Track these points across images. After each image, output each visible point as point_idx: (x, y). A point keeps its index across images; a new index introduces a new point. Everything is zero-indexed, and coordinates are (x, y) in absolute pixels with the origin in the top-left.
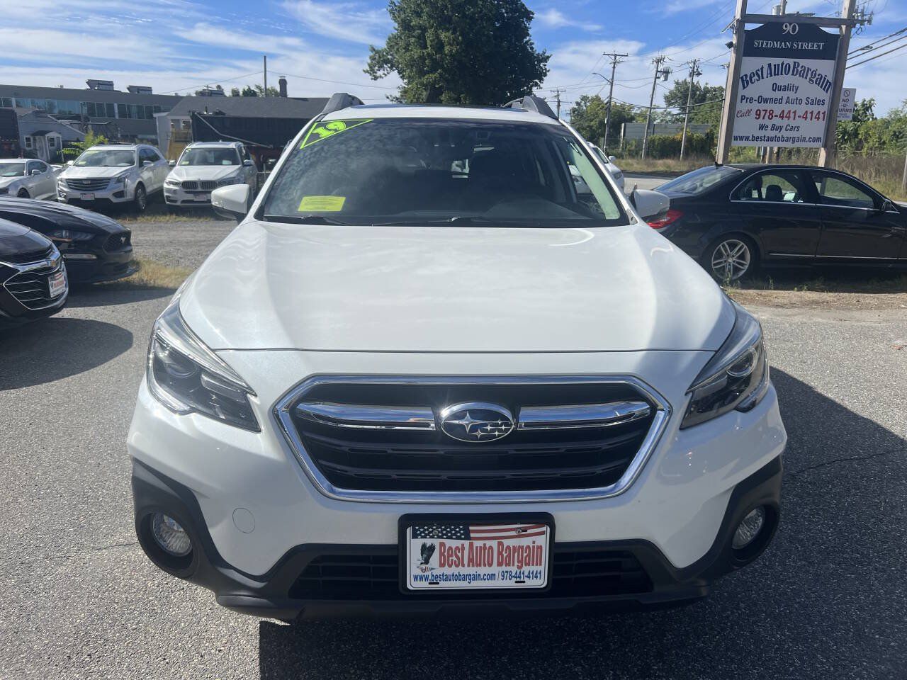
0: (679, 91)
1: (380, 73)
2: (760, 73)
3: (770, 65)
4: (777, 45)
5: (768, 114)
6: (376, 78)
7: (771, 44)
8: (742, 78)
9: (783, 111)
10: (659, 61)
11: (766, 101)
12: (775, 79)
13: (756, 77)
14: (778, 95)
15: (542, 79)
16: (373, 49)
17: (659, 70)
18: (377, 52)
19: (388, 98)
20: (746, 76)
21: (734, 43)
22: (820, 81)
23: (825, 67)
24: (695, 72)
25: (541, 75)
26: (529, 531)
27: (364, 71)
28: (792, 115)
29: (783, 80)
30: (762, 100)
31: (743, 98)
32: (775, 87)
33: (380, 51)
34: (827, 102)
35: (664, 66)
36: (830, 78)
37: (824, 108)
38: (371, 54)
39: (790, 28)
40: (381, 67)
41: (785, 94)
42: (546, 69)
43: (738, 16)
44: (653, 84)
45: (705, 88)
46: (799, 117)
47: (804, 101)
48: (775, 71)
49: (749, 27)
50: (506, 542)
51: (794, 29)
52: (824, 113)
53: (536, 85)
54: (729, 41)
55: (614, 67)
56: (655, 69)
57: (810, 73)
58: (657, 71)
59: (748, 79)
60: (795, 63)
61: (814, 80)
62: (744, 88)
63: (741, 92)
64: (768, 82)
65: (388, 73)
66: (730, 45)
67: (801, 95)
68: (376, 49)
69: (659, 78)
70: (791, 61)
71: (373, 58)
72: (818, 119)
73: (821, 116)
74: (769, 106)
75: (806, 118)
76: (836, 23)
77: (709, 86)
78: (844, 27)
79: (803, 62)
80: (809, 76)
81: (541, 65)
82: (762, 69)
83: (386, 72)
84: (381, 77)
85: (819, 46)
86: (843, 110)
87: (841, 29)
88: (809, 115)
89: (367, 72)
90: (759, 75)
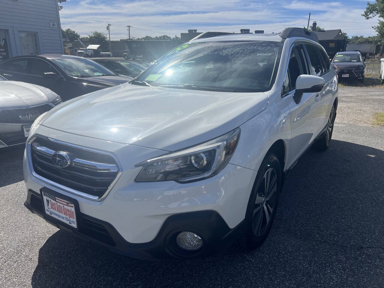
1: (371, 15)
6: (368, 18)
16: (369, 4)
18: (371, 5)
19: (373, 28)
27: (362, 15)
33: (373, 5)
38: (368, 7)
40: (371, 12)
65: (375, 15)
68: (371, 3)
71: (368, 9)
83: (374, 15)
84: (371, 17)
89: (364, 15)
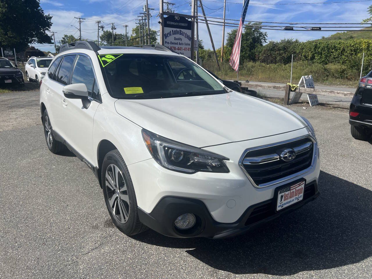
0: (105, 35)
2: (170, 33)
3: (173, 30)
4: (174, 23)
5: (174, 48)
7: (172, 23)
8: (165, 35)
9: (178, 47)
10: (99, 22)
11: (173, 44)
12: (175, 36)
13: (169, 35)
14: (176, 41)
15: (50, 27)
17: (99, 26)
20: (166, 34)
21: (161, 22)
22: (188, 37)
23: (188, 32)
24: (113, 28)
25: (49, 25)
26: (301, 184)
28: (181, 49)
29: (178, 36)
30: (172, 43)
31: (166, 42)
32: (175, 39)
34: (191, 45)
35: (101, 25)
36: (190, 36)
37: (190, 47)
39: (177, 18)
41: (178, 41)
42: (51, 23)
43: (161, 12)
44: (98, 32)
45: (115, 34)
46: (183, 49)
47: (184, 44)
48: (175, 33)
49: (165, 16)
50: (297, 189)
51: (178, 18)
52: (190, 48)
53: (47, 29)
54: (159, 21)
55: (80, 24)
56: (98, 26)
57: (185, 34)
58: (99, 27)
59: (167, 35)
60: (180, 30)
61: (186, 36)
62: (166, 38)
63: (165, 40)
64: (173, 37)
66: (159, 22)
67: (183, 42)
69: (100, 29)
70: (178, 30)
72: (189, 50)
73: (190, 49)
74: (174, 46)
75: (185, 50)
76: (190, 17)
77: (116, 33)
78: (193, 19)
79: (182, 30)
80: (185, 35)
81: (49, 21)
82: (170, 32)
85: (186, 25)
86: (195, 47)
87: (192, 19)
88: (186, 49)
90: (170, 34)
